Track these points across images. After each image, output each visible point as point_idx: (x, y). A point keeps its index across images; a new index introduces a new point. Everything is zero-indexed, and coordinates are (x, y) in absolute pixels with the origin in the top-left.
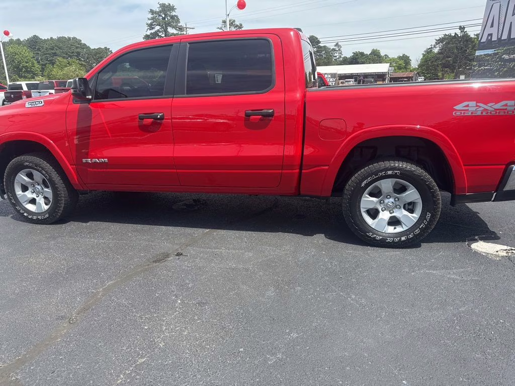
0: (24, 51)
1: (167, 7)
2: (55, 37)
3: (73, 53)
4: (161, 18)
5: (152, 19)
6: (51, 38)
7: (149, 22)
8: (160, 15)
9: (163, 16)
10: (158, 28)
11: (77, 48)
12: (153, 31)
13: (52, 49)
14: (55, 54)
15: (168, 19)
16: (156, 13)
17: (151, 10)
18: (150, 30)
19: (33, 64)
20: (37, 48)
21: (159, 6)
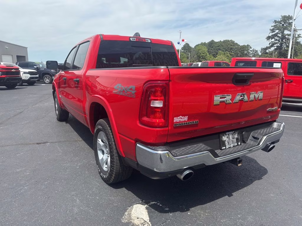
0: (204, 48)
1: (287, 17)
2: (222, 40)
3: (228, 48)
4: (281, 24)
5: (275, 26)
6: (220, 41)
7: (272, 28)
8: (281, 23)
9: (283, 23)
10: (277, 31)
11: (231, 45)
12: (274, 33)
13: (219, 47)
14: (220, 49)
15: (286, 25)
16: (278, 22)
17: (275, 21)
18: (272, 33)
19: (206, 54)
20: (212, 46)
21: (281, 17)
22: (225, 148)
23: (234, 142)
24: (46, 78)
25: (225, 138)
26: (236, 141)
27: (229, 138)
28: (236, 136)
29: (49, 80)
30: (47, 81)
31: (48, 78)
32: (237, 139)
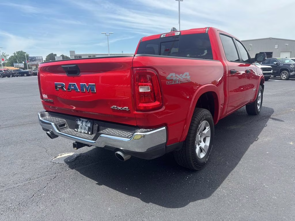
22: (77, 130)
23: (86, 129)
24: (283, 74)
25: (79, 123)
26: (87, 129)
27: (83, 123)
28: (89, 125)
29: (286, 76)
30: (284, 77)
31: (286, 74)
32: (89, 128)
